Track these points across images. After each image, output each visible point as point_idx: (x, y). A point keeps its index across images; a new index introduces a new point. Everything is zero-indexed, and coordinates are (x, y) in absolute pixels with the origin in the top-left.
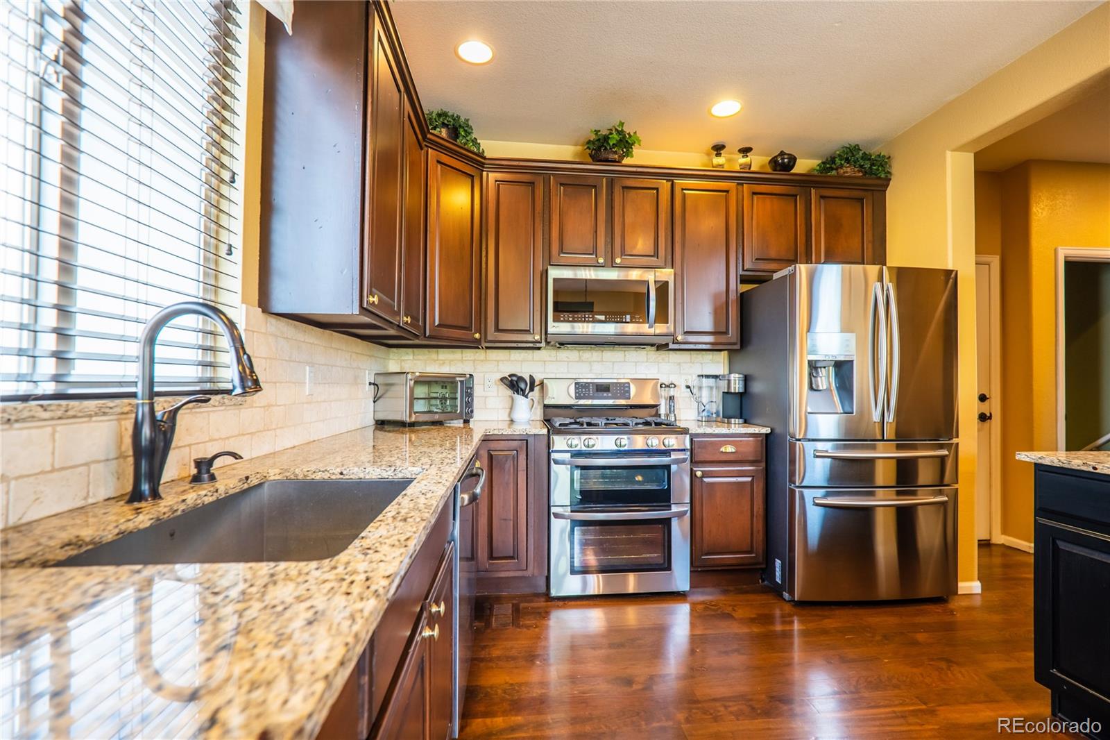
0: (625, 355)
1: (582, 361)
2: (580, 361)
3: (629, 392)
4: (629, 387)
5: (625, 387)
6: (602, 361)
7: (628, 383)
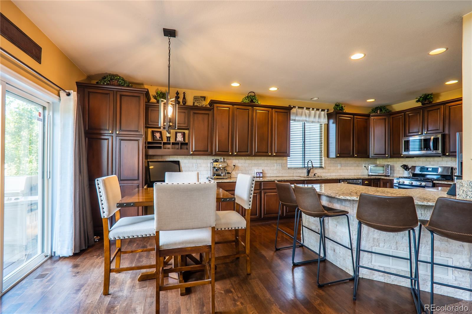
0: (442, 159)
1: (427, 161)
2: (426, 161)
3: (438, 170)
4: (438, 169)
5: (437, 169)
6: (434, 161)
7: (438, 168)
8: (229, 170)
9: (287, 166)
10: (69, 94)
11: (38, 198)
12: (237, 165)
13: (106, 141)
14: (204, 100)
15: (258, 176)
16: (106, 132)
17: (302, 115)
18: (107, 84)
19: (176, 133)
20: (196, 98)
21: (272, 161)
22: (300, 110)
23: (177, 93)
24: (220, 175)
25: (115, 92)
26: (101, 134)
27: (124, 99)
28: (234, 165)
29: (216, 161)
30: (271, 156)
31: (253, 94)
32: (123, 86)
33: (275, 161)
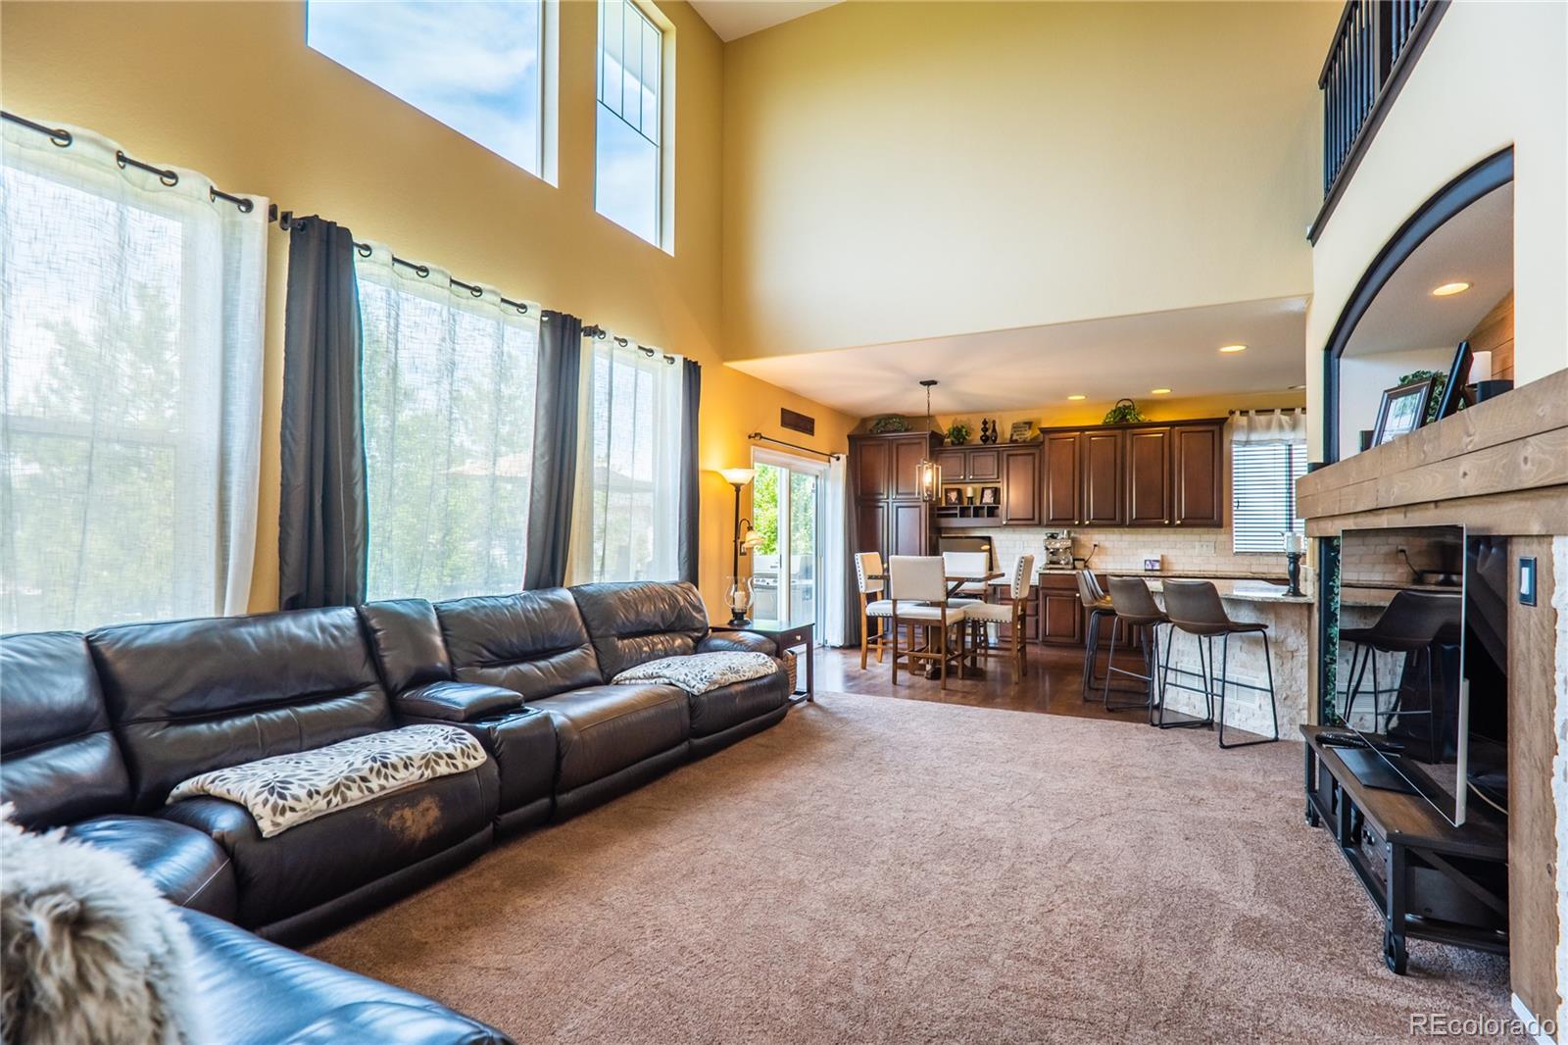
8: (1084, 553)
9: (1232, 549)
10: (838, 459)
11: (811, 582)
12: (1102, 544)
13: (881, 509)
14: (1030, 428)
15: (1150, 567)
16: (881, 497)
17: (1268, 427)
18: (882, 432)
19: (983, 490)
20: (1016, 427)
21: (1189, 537)
22: (1263, 418)
23: (985, 423)
24: (1059, 563)
25: (891, 441)
26: (879, 501)
27: (902, 449)
28: (1095, 546)
29: (1053, 537)
30: (1171, 525)
31: (1128, 404)
32: (900, 431)
33: (1197, 537)
